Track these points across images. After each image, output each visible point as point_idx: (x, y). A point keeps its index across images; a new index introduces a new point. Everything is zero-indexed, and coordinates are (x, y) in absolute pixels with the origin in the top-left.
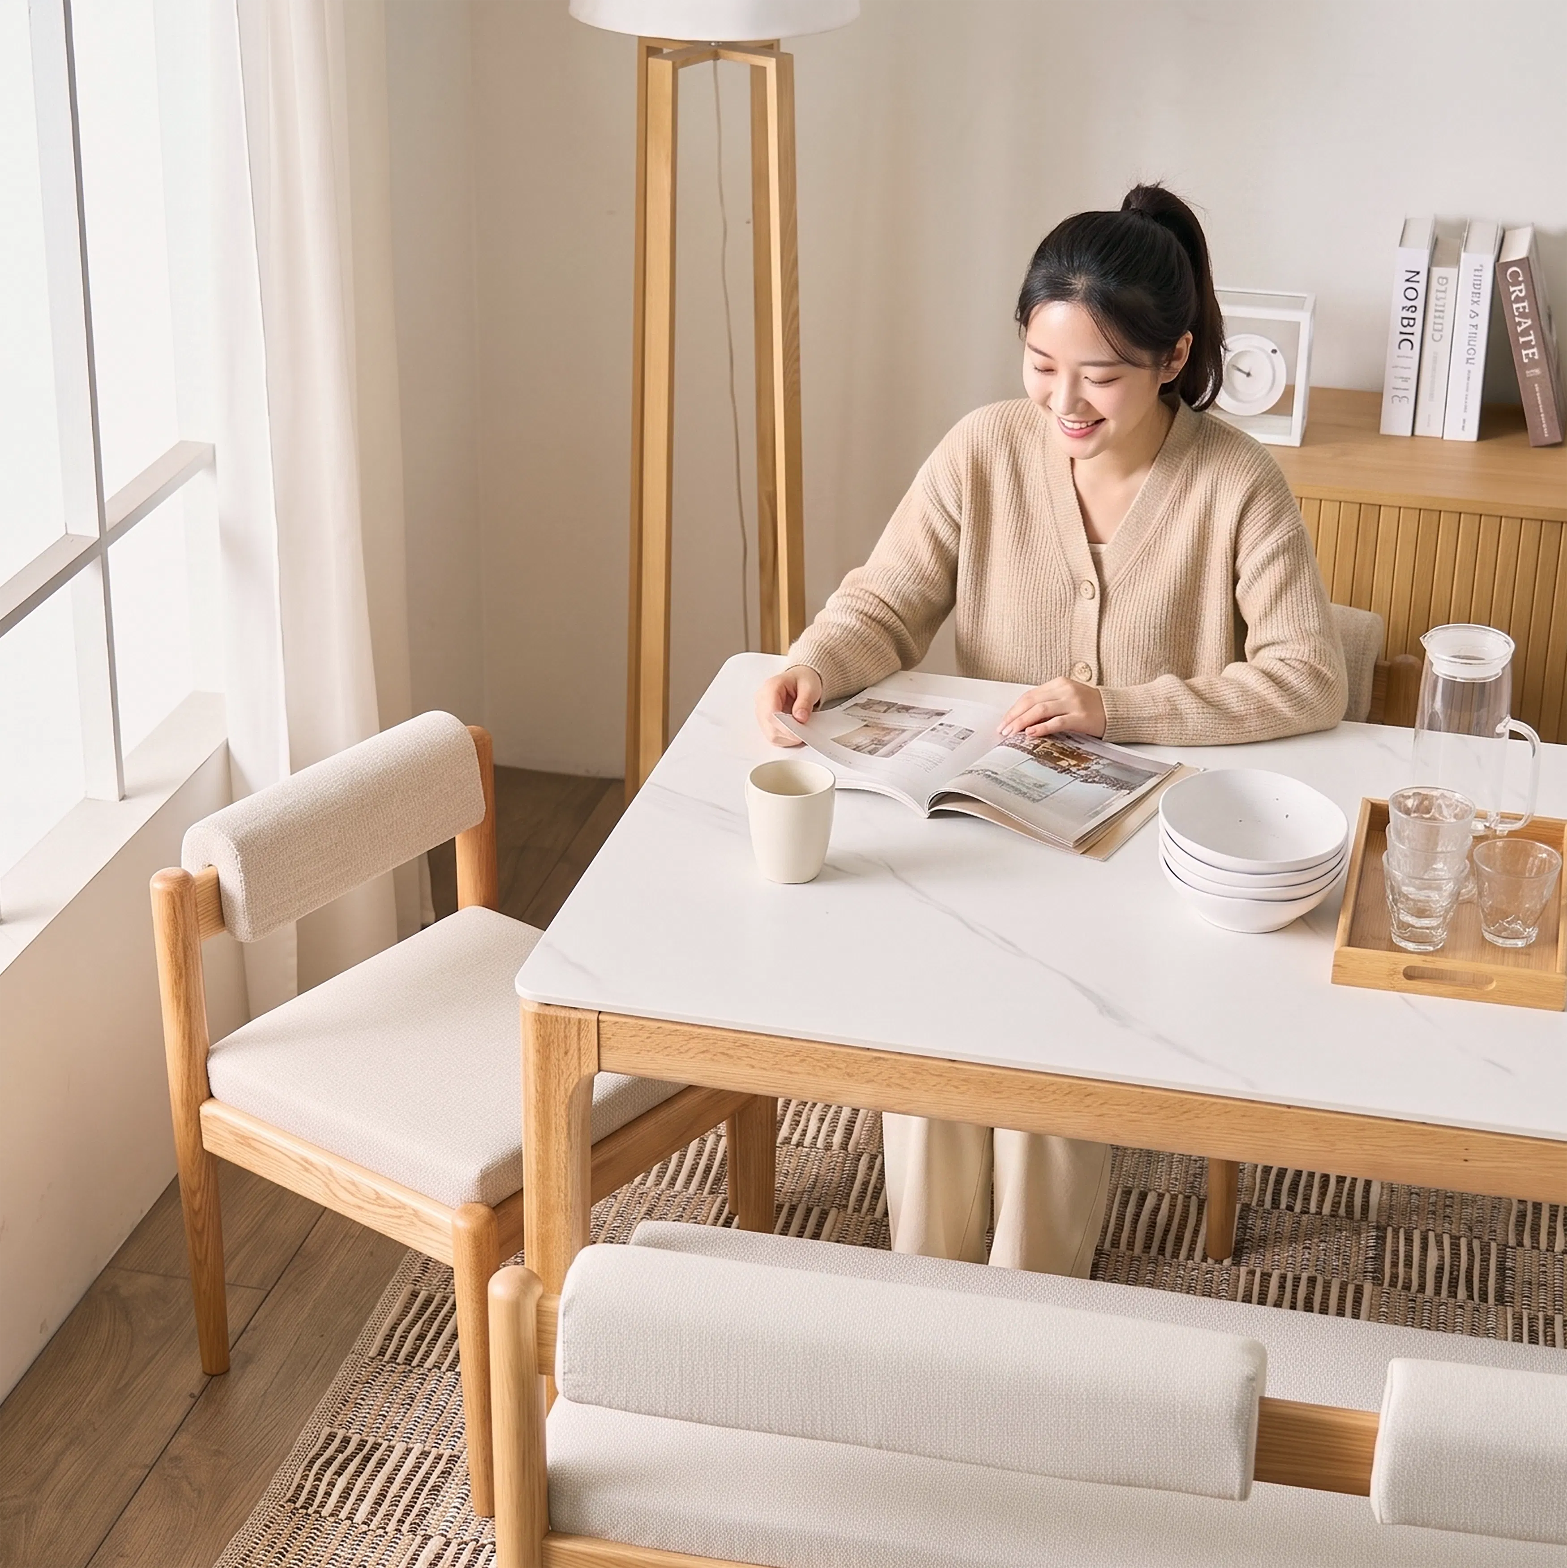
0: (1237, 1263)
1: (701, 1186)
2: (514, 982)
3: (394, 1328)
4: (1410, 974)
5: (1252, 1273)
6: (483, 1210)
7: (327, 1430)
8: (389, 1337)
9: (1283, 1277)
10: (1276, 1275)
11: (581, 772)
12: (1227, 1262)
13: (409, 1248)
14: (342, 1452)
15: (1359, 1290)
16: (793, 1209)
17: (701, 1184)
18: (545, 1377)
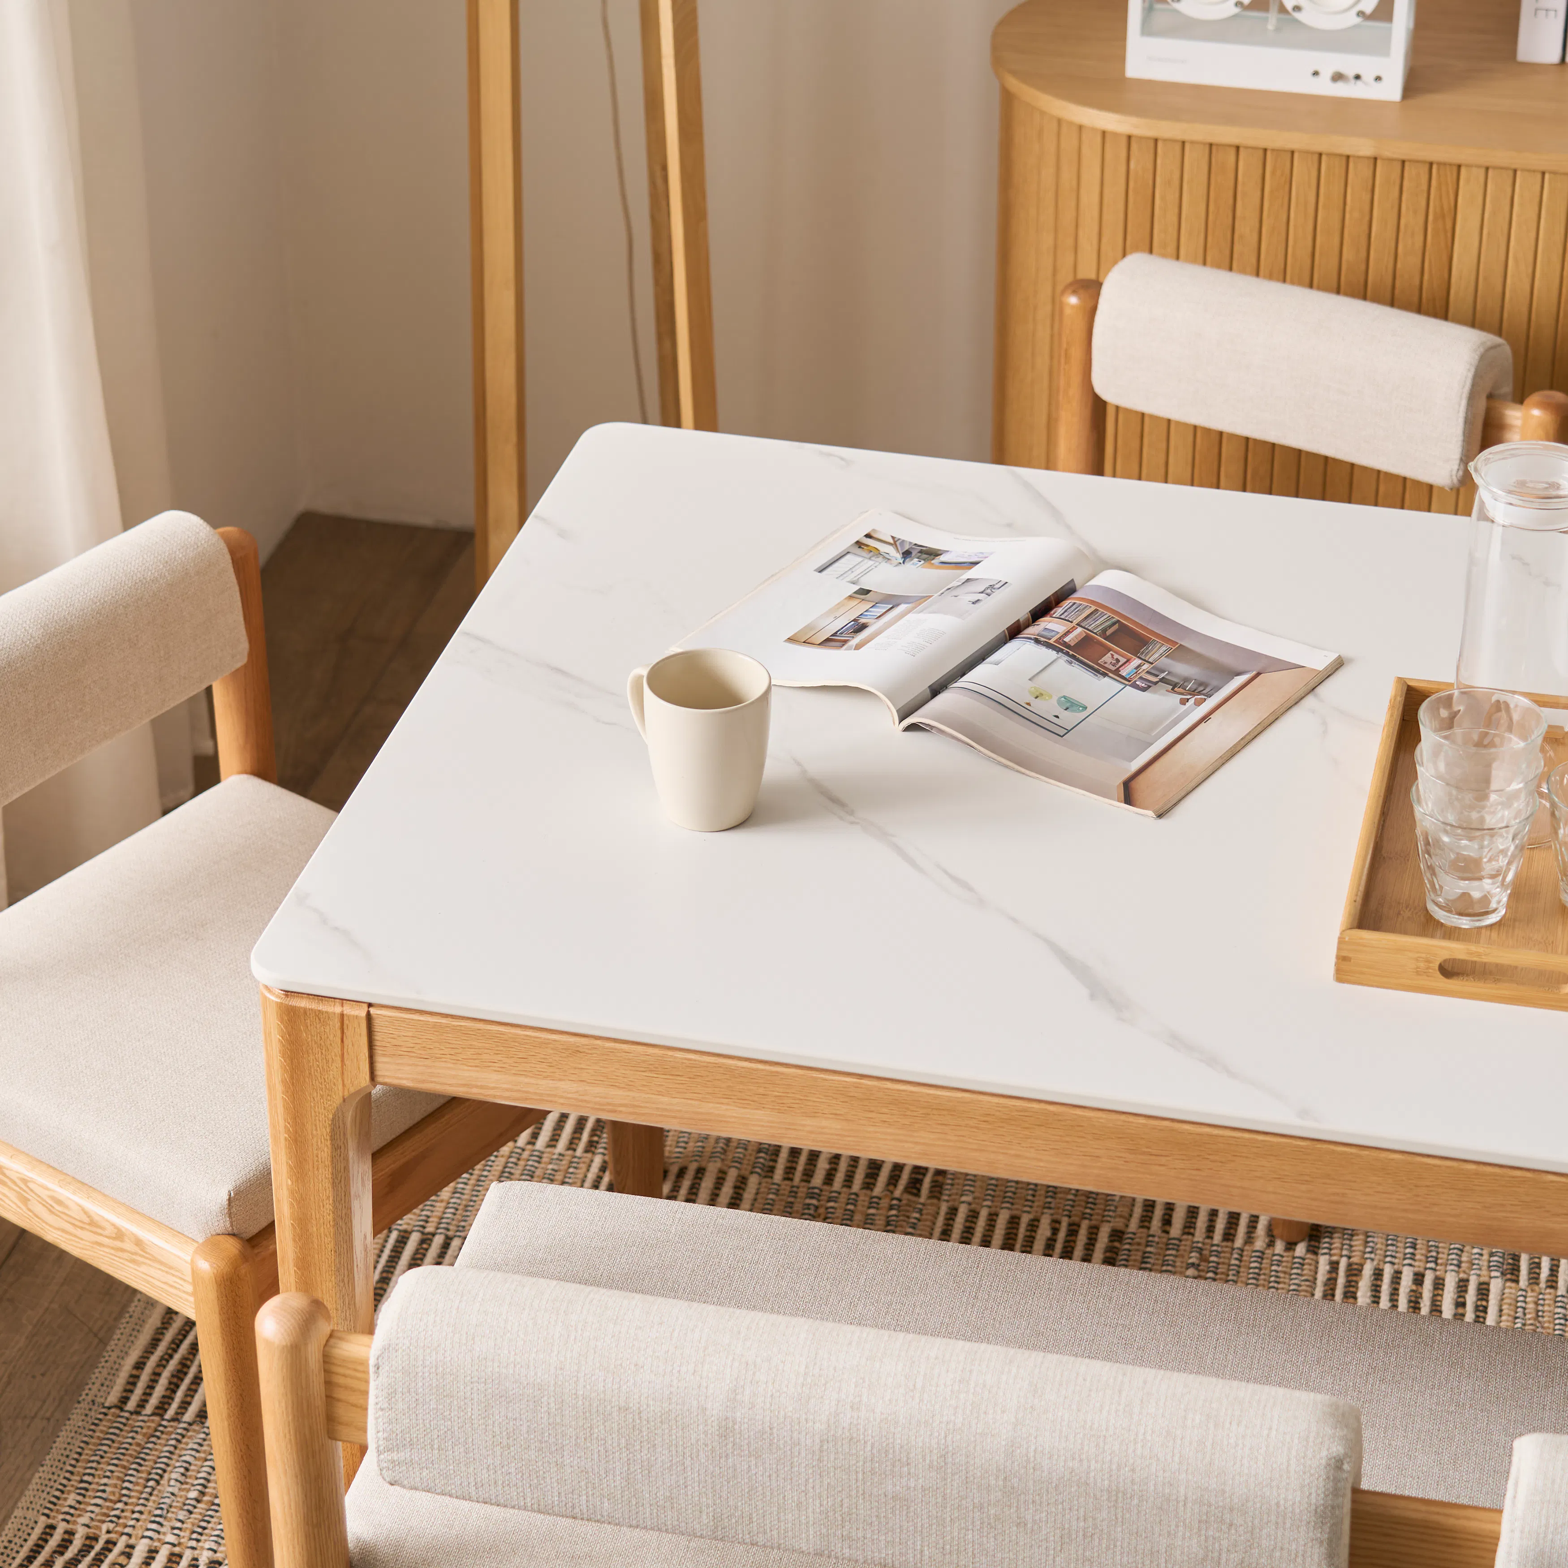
0: (1313, 1250)
1: (572, 1145)
2: (248, 959)
3: (139, 1365)
4: (1449, 970)
5: (1334, 1266)
6: (232, 1247)
7: (43, 1521)
8: (133, 1381)
9: (1378, 1274)
10: (1368, 1270)
11: (426, 520)
12: (1301, 1249)
13: (135, 1291)
14: (62, 1554)
15: (1483, 1291)
16: (700, 1172)
17: (571, 1143)
18: (340, 1443)
